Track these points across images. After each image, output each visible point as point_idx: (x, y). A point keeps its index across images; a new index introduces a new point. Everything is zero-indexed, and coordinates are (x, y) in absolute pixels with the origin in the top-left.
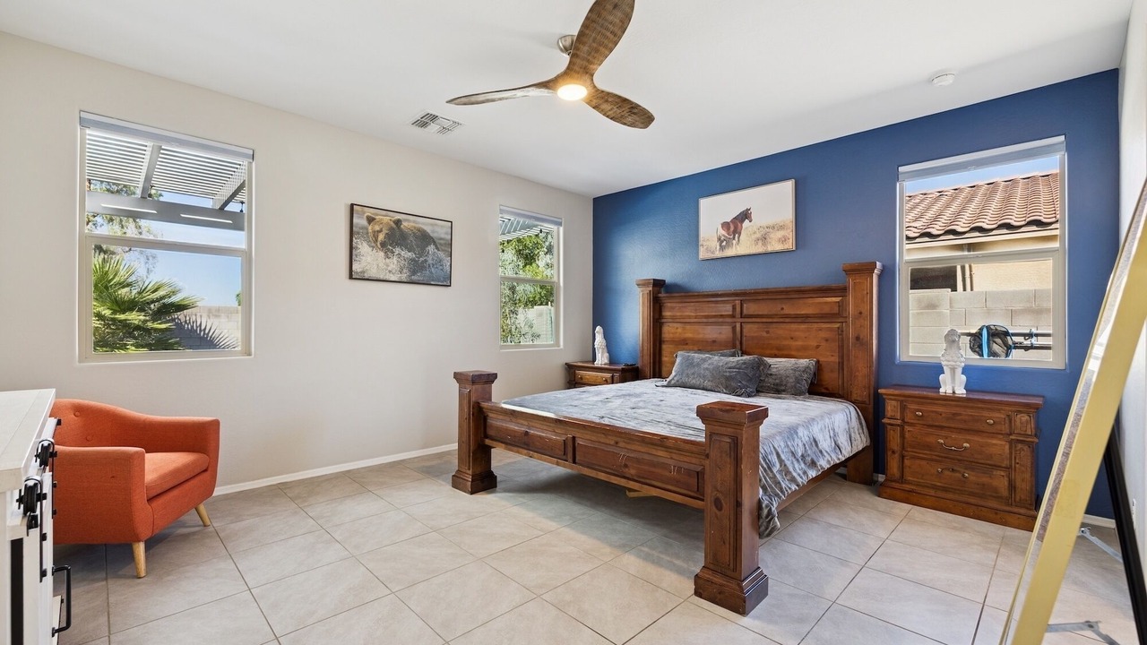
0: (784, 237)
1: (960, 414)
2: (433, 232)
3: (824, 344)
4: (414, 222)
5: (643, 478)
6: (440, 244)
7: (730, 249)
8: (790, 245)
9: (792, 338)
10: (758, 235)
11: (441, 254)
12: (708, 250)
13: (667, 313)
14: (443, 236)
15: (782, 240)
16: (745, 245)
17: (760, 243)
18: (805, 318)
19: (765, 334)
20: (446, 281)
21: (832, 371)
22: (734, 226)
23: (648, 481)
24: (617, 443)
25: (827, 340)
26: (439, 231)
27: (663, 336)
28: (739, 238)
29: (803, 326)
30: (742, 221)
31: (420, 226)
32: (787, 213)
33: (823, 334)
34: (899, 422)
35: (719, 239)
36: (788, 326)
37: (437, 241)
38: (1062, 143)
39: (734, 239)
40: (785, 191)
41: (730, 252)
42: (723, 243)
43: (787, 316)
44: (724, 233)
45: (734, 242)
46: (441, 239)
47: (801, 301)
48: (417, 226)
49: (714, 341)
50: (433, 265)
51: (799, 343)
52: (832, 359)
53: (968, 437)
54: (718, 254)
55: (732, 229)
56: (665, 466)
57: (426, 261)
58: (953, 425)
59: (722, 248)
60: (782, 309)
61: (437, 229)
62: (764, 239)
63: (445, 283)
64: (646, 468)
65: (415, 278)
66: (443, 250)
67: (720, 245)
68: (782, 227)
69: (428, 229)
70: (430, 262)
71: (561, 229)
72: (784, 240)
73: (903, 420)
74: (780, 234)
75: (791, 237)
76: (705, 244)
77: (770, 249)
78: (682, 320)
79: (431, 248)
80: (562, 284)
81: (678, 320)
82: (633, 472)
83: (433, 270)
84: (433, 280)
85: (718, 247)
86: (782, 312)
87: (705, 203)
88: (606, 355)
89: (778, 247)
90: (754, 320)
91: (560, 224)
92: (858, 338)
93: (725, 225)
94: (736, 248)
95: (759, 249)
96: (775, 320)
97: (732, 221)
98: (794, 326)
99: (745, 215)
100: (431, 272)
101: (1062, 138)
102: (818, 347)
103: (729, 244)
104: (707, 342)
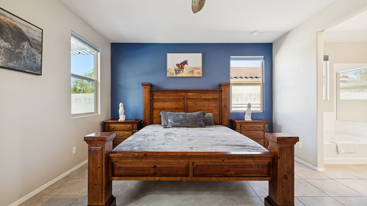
0: (199, 72)
1: (254, 126)
2: (28, 32)
3: (214, 108)
4: (11, 19)
5: (238, 174)
6: (34, 43)
7: (180, 74)
8: (201, 75)
9: (204, 106)
10: (190, 70)
11: (34, 51)
12: (170, 73)
13: (155, 97)
14: (36, 38)
15: (198, 73)
16: (185, 73)
17: (191, 73)
18: (208, 100)
19: (195, 105)
20: (37, 71)
21: (216, 117)
22: (182, 66)
23: (240, 175)
24: (223, 161)
25: (215, 107)
26: (32, 33)
27: (154, 106)
28: (183, 70)
29: (208, 102)
30: (184, 65)
31: (16, 23)
32: (200, 64)
33: (214, 105)
34: (240, 130)
35: (175, 70)
36: (203, 102)
37: (31, 40)
38: (263, 58)
39: (181, 70)
40: (198, 56)
41: (179, 75)
42: (177, 72)
43: (203, 99)
44: (177, 68)
45: (181, 72)
46: (34, 39)
47: (207, 94)
48: (13, 22)
49: (176, 108)
50: (28, 58)
51: (207, 108)
52: (216, 113)
53: (256, 132)
54: (175, 75)
55: (180, 67)
56: (250, 166)
57: (21, 53)
58: (252, 129)
59: (176, 73)
60: (201, 96)
61: (30, 30)
62: (192, 72)
63: (37, 73)
64: (240, 169)
65: (11, 65)
66: (36, 48)
67: (176, 72)
68: (198, 69)
69: (24, 29)
70: (25, 54)
71: (99, 54)
72: (199, 73)
73: (241, 129)
74: (198, 71)
75: (201, 72)
76: (169, 71)
77: (194, 75)
78: (163, 100)
79: (26, 44)
80: (99, 81)
81: (161, 100)
82: (232, 173)
83: (27, 61)
84: (27, 69)
85: (175, 73)
86: (201, 98)
87: (169, 55)
88: (124, 116)
89: (197, 75)
90: (191, 100)
91: (98, 51)
92: (225, 106)
93: (178, 65)
94: (182, 74)
95: (190, 75)
96: (199, 100)
97: (180, 64)
98: (205, 102)
99: (185, 63)
100: (26, 63)
101: (263, 57)
102: (212, 109)
103: (179, 72)
104: (173, 108)
